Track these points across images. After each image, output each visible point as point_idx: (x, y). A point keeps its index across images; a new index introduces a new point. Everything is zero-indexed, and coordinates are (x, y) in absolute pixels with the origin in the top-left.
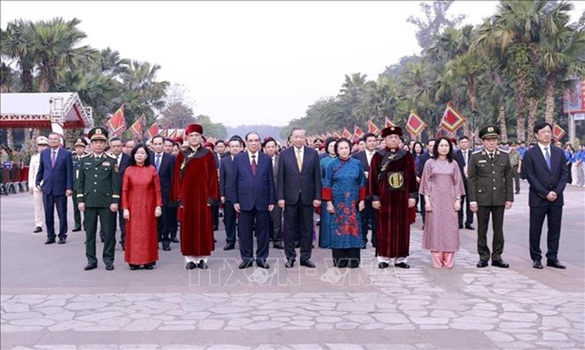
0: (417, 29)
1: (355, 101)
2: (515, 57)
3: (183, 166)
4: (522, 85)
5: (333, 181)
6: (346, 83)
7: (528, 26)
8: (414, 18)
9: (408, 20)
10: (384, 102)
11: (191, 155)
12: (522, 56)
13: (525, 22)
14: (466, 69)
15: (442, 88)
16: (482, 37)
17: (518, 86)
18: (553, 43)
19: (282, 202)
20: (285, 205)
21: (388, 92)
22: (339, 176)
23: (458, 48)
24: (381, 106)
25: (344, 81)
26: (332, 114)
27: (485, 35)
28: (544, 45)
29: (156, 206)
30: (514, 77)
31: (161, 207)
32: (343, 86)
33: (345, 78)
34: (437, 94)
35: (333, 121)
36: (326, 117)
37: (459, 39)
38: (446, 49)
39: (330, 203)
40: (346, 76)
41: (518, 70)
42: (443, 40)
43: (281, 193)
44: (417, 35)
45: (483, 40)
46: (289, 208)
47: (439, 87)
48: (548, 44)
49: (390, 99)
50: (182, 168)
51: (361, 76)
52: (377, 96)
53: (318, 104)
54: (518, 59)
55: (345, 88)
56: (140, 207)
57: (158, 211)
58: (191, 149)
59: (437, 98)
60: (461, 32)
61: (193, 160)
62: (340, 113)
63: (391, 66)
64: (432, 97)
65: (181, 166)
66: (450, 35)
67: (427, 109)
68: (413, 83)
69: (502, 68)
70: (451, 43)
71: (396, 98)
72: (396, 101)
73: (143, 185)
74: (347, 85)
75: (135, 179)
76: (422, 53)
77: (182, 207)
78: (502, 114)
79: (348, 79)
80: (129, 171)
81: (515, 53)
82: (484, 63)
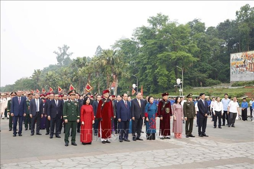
0: (57, 55)
1: (38, 79)
2: (107, 69)
3: (103, 105)
4: (109, 78)
5: (149, 110)
6: (35, 73)
7: (111, 59)
8: (56, 52)
9: (54, 52)
10: (51, 80)
11: (105, 101)
12: (109, 69)
13: (110, 58)
14: (88, 71)
15: (75, 77)
16: (97, 61)
17: (107, 78)
18: (117, 66)
19: (134, 118)
20: (135, 119)
21: (52, 77)
22: (151, 109)
23: (81, 64)
24: (50, 82)
25: (34, 72)
26: (29, 83)
27: (98, 61)
28: (115, 66)
29: (93, 120)
30: (106, 75)
31: (95, 120)
32: (33, 74)
33: (34, 71)
34: (73, 79)
35: (29, 86)
36: (27, 85)
37: (82, 61)
38: (77, 64)
39: (147, 118)
40: (35, 70)
41: (108, 73)
42: (77, 61)
43: (133, 115)
44: (57, 58)
45: (97, 62)
46: (136, 120)
47: (74, 77)
48: (116, 66)
49: (53, 79)
50: (102, 106)
51: (40, 70)
52: (49, 78)
53: (21, 80)
54: (108, 70)
55: (34, 74)
56: (89, 121)
57: (93, 122)
58: (105, 99)
59: (73, 80)
60: (82, 59)
61: (106, 102)
62: (32, 83)
63: (46, 68)
64: (72, 80)
65: (102, 105)
66: (79, 60)
67: (68, 84)
68: (63, 74)
69: (102, 72)
70: (79, 62)
71: (55, 79)
72: (55, 80)
73: (90, 112)
74: (35, 74)
75: (87, 110)
76: (58, 64)
77: (102, 120)
78: (99, 87)
79: (35, 71)
80: (84, 107)
81: (107, 67)
82: (94, 69)
